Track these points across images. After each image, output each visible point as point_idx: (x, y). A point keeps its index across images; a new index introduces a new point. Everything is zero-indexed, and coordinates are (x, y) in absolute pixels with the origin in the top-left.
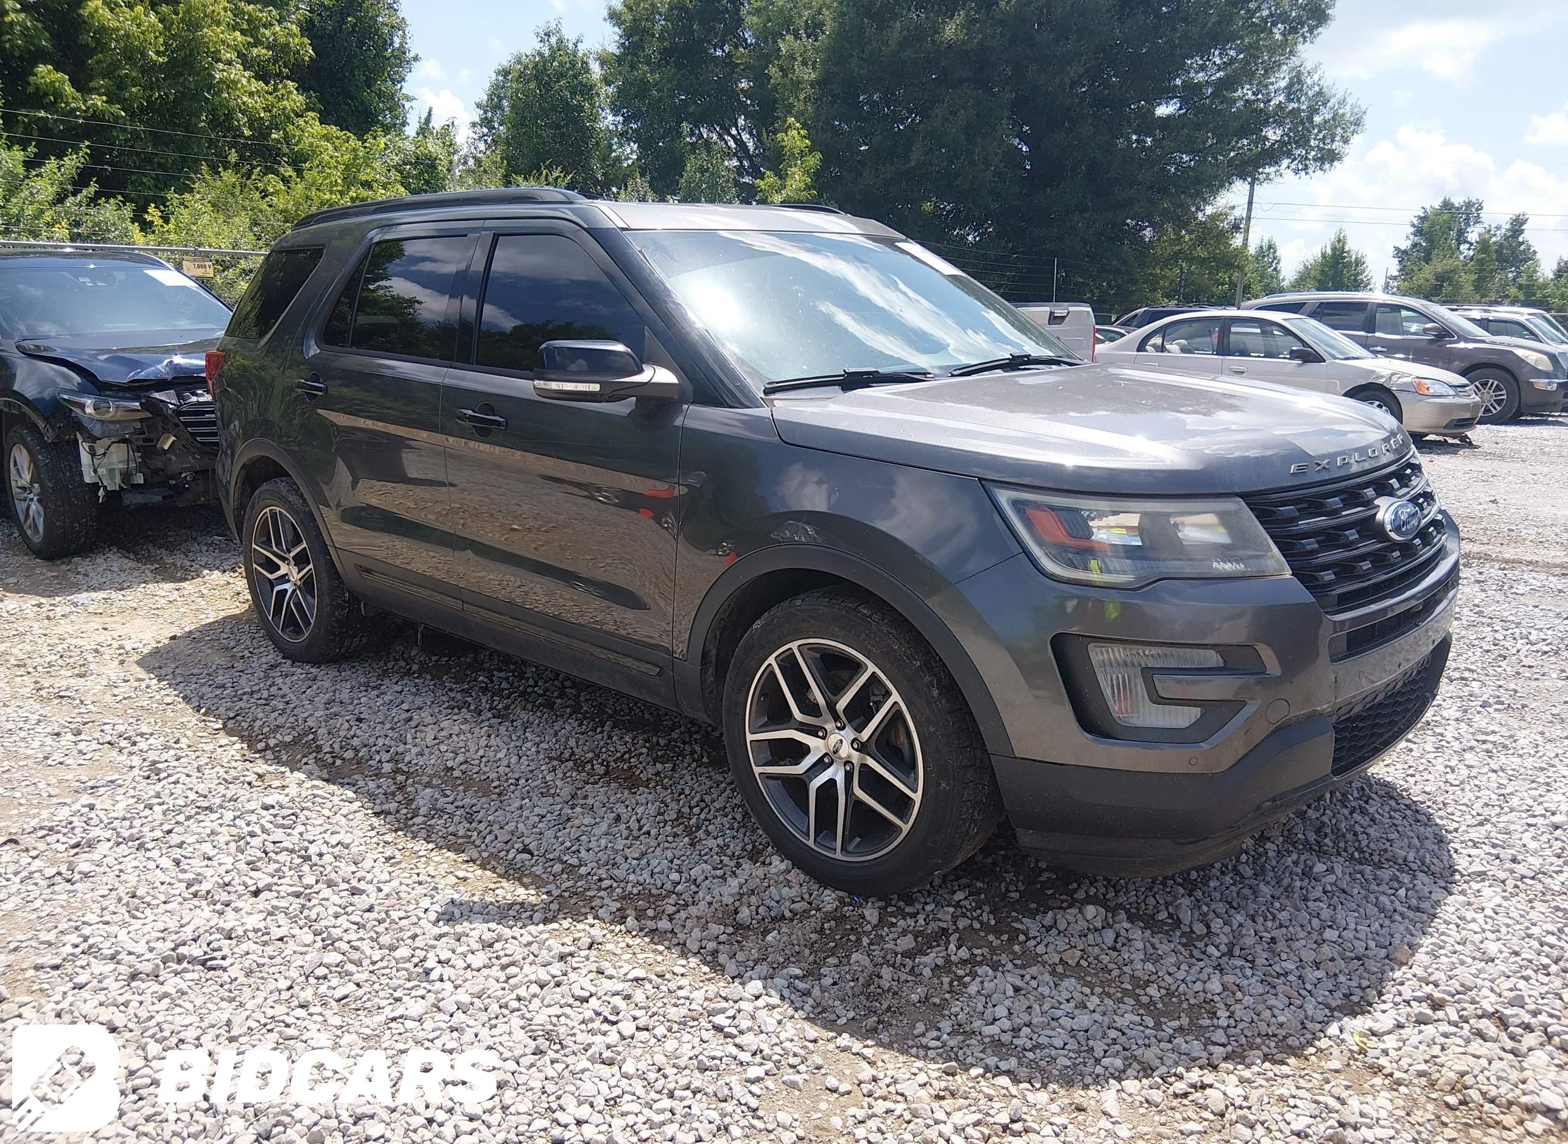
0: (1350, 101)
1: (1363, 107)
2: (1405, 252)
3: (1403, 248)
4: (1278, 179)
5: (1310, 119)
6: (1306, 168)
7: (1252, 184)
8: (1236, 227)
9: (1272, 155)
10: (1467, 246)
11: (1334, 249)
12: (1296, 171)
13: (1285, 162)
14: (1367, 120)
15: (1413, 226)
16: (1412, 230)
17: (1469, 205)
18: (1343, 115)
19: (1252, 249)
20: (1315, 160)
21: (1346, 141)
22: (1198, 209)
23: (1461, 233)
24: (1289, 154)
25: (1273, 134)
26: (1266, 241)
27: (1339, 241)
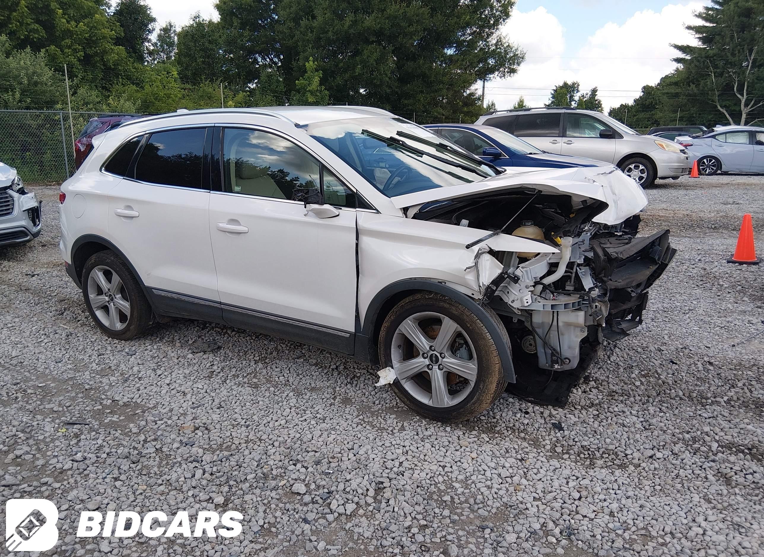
0: (520, 49)
1: (525, 52)
2: (548, 106)
3: (548, 104)
4: (494, 80)
5: (506, 57)
6: (504, 76)
7: (484, 82)
8: (479, 99)
9: (492, 71)
10: (574, 102)
11: (519, 105)
12: (501, 77)
13: (497, 73)
14: (526, 57)
15: (552, 94)
16: (551, 96)
17: (574, 84)
18: (517, 55)
19: (485, 106)
20: (508, 72)
21: (519, 65)
22: (464, 92)
23: (571, 97)
24: (498, 70)
25: (491, 62)
26: (491, 102)
27: (521, 101)
